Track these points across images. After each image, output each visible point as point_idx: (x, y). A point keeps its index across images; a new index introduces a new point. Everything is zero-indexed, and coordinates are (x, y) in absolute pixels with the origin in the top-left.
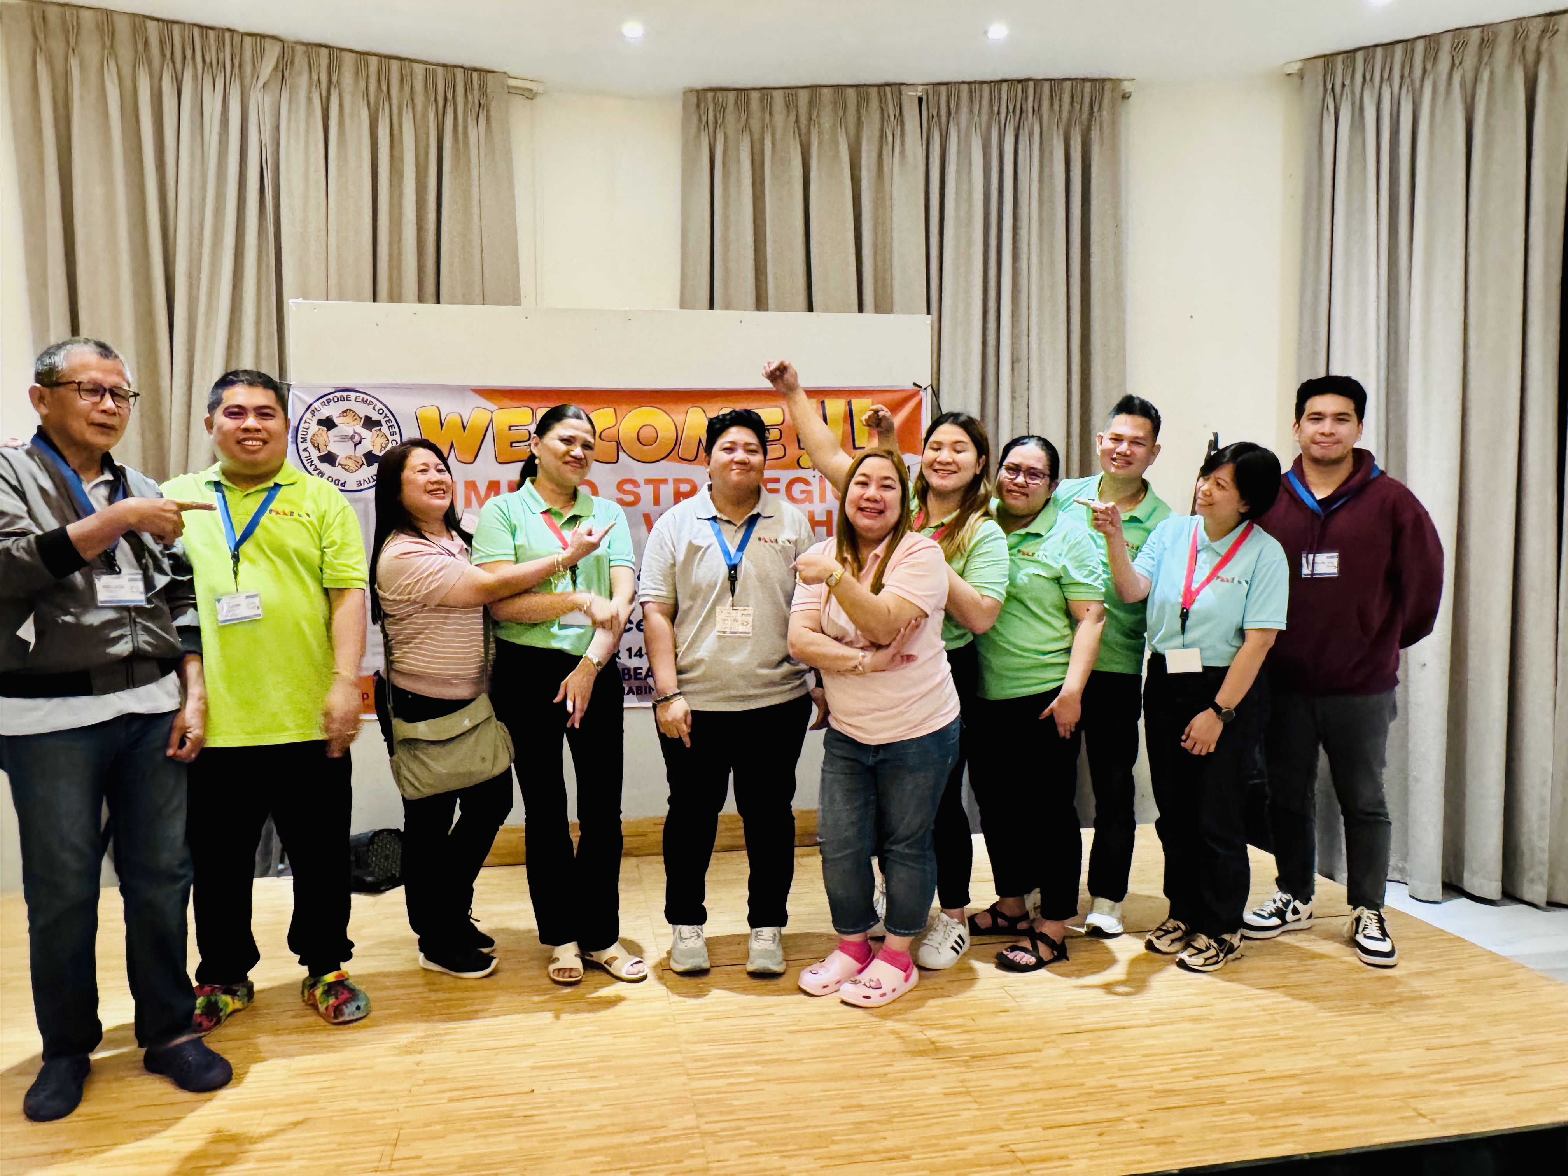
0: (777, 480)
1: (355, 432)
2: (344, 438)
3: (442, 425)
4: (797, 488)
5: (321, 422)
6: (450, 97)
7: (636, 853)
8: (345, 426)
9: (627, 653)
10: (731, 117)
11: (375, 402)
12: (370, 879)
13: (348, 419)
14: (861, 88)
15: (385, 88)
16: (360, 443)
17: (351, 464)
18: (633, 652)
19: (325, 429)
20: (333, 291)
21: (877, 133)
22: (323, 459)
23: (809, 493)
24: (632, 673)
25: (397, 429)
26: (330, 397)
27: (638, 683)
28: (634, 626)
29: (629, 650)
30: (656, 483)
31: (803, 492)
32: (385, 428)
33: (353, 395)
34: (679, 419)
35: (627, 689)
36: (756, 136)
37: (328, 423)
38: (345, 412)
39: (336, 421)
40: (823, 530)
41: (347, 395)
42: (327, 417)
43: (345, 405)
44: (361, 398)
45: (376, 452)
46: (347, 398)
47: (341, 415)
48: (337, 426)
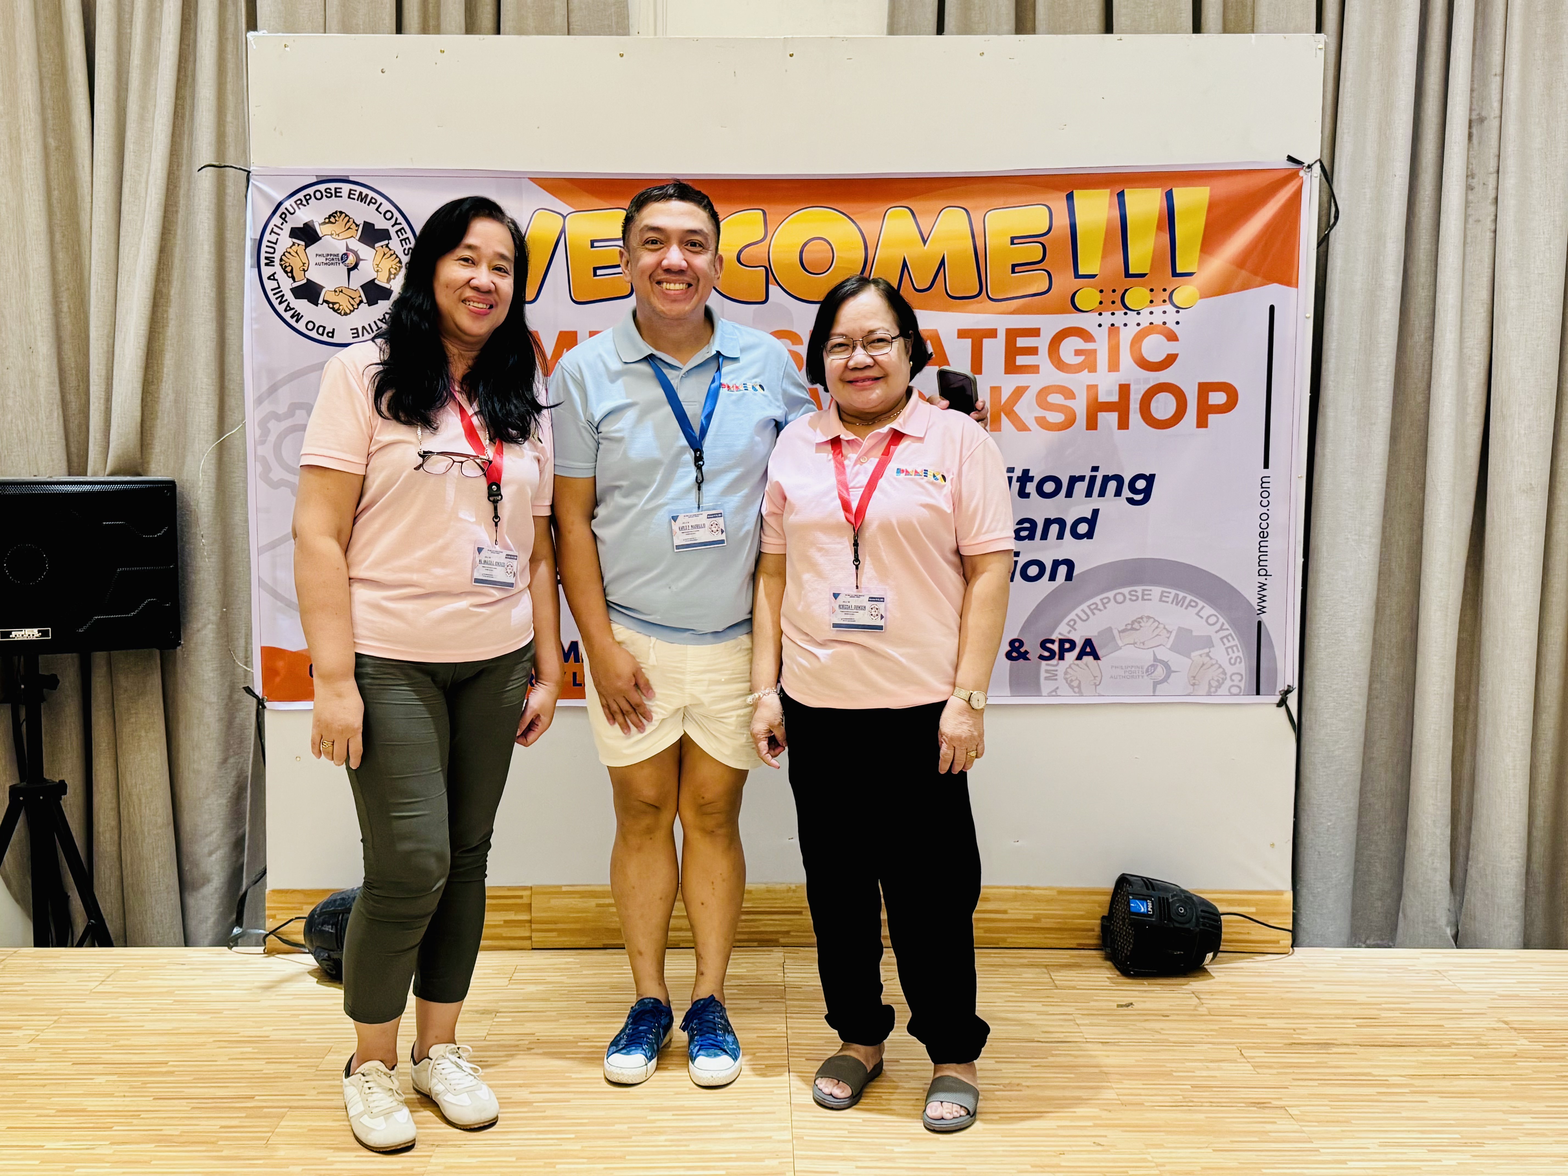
1: (348, 249)
4: (1069, 346)
5: (295, 233)
8: (333, 239)
11: (380, 199)
13: (339, 227)
17: (344, 302)
19: (303, 243)
22: (299, 292)
23: (1091, 354)
31: (1078, 353)
32: (394, 243)
33: (346, 188)
34: (870, 226)
37: (307, 235)
38: (331, 216)
39: (321, 230)
40: (1113, 418)
41: (336, 189)
42: (305, 224)
43: (331, 205)
44: (357, 194)
45: (382, 282)
46: (336, 192)
47: (327, 220)
48: (320, 238)
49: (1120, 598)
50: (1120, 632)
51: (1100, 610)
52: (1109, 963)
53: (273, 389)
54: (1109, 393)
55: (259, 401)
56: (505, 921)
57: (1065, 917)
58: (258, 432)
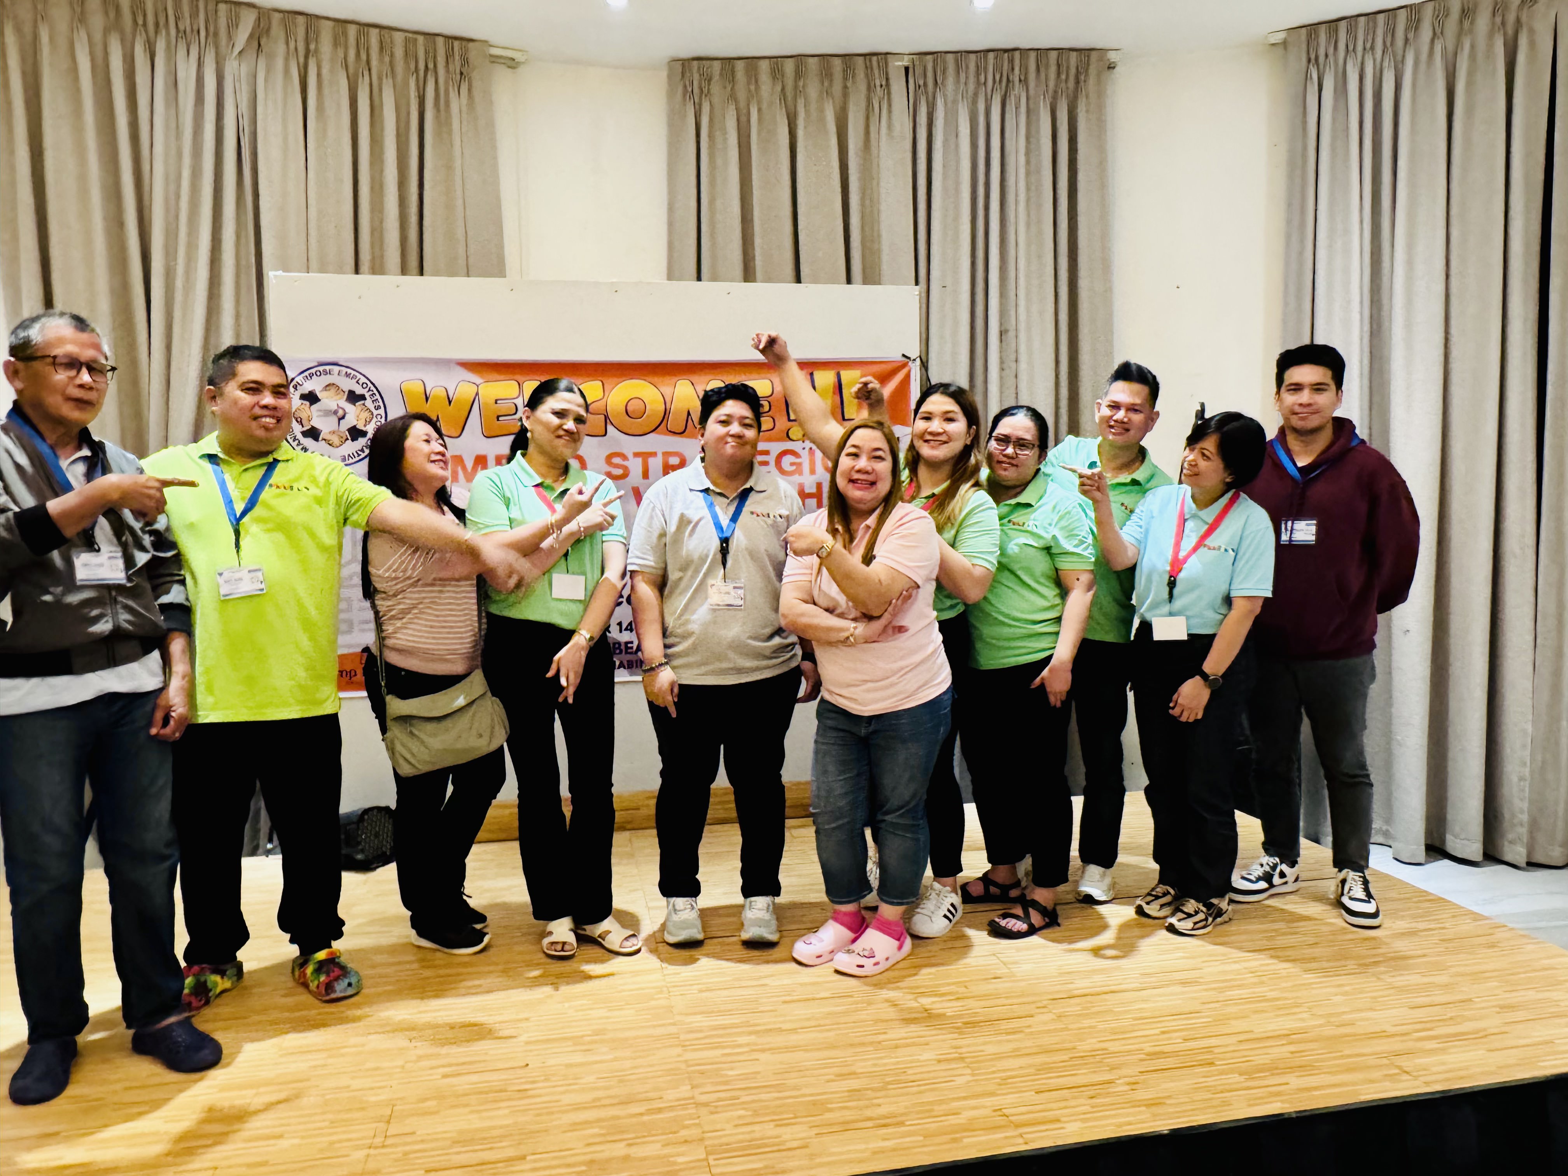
0: (767, 453)
1: (338, 406)
2: (328, 413)
3: (427, 399)
4: (787, 460)
5: (303, 397)
6: (431, 66)
7: (629, 826)
8: (329, 401)
9: (618, 627)
10: (716, 88)
11: (359, 376)
12: (359, 857)
13: (332, 392)
14: (847, 58)
15: (364, 57)
16: (343, 417)
17: (336, 440)
18: (624, 627)
19: (308, 403)
20: (314, 263)
21: (863, 104)
22: (305, 434)
23: (799, 465)
24: (623, 647)
25: (381, 404)
26: (313, 371)
27: (629, 657)
28: (624, 600)
29: (620, 624)
30: (645, 456)
31: (792, 464)
32: (369, 403)
33: (336, 369)
34: (667, 390)
35: (617, 663)
36: (742, 104)
37: (311, 398)
38: (327, 386)
39: (319, 395)
41: (330, 369)
42: (310, 392)
43: (327, 379)
44: (344, 372)
45: (360, 426)
46: (330, 371)
47: (324, 389)
48: (320, 400)
54: (811, 488)
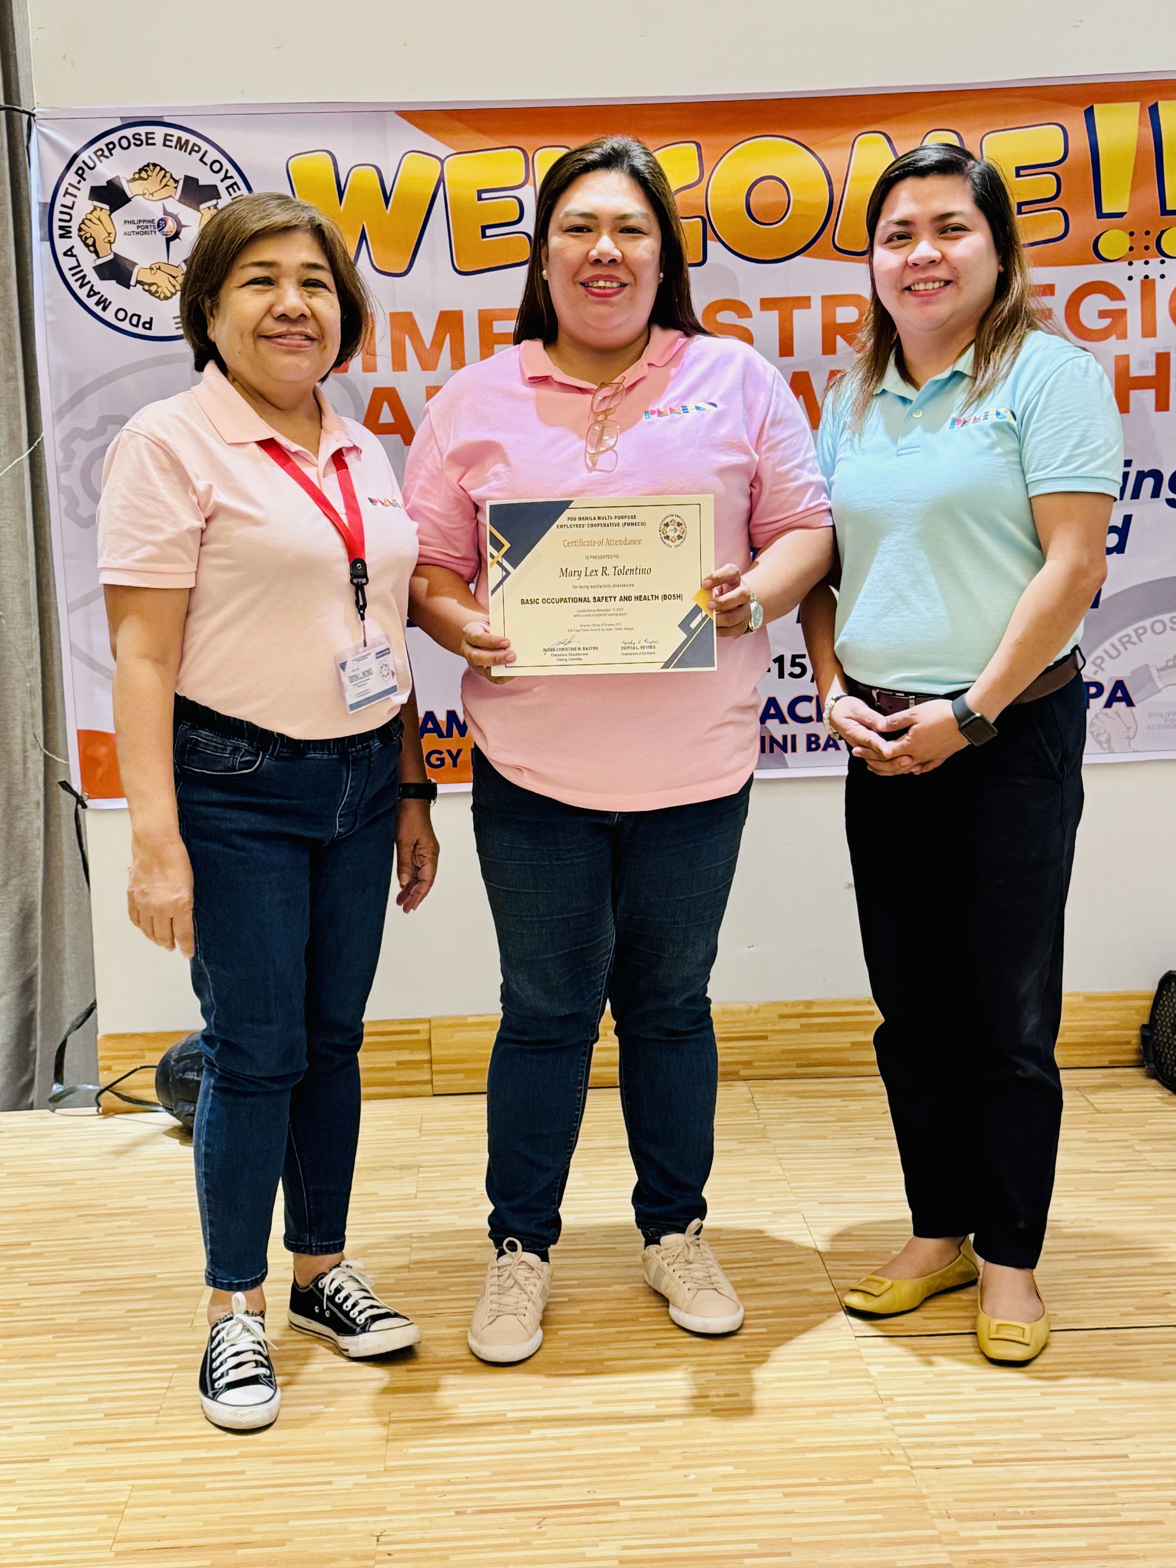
0: (1049, 291)
1: (166, 213)
2: (144, 227)
3: (341, 194)
4: (1092, 307)
5: (97, 193)
8: (146, 200)
13: (153, 182)
16: (176, 236)
17: (163, 283)
19: (107, 207)
22: (104, 272)
23: (1117, 316)
26: (114, 137)
30: (784, 306)
31: (1103, 314)
32: (225, 203)
33: (159, 132)
34: (834, 158)
37: (112, 195)
38: (144, 170)
39: (129, 189)
40: (1148, 396)
41: (147, 134)
42: (109, 182)
43: (142, 156)
44: (175, 139)
46: (147, 139)
47: (137, 176)
48: (129, 200)
49: (1159, 627)
50: (1159, 670)
51: (1134, 644)
52: (1154, 1082)
53: (78, 398)
54: (1143, 365)
55: (60, 414)
56: (400, 1063)
57: (1095, 1028)
58: (60, 455)
